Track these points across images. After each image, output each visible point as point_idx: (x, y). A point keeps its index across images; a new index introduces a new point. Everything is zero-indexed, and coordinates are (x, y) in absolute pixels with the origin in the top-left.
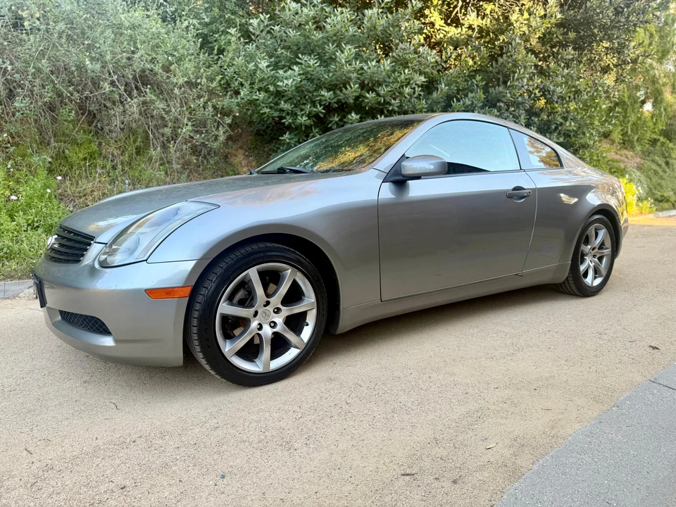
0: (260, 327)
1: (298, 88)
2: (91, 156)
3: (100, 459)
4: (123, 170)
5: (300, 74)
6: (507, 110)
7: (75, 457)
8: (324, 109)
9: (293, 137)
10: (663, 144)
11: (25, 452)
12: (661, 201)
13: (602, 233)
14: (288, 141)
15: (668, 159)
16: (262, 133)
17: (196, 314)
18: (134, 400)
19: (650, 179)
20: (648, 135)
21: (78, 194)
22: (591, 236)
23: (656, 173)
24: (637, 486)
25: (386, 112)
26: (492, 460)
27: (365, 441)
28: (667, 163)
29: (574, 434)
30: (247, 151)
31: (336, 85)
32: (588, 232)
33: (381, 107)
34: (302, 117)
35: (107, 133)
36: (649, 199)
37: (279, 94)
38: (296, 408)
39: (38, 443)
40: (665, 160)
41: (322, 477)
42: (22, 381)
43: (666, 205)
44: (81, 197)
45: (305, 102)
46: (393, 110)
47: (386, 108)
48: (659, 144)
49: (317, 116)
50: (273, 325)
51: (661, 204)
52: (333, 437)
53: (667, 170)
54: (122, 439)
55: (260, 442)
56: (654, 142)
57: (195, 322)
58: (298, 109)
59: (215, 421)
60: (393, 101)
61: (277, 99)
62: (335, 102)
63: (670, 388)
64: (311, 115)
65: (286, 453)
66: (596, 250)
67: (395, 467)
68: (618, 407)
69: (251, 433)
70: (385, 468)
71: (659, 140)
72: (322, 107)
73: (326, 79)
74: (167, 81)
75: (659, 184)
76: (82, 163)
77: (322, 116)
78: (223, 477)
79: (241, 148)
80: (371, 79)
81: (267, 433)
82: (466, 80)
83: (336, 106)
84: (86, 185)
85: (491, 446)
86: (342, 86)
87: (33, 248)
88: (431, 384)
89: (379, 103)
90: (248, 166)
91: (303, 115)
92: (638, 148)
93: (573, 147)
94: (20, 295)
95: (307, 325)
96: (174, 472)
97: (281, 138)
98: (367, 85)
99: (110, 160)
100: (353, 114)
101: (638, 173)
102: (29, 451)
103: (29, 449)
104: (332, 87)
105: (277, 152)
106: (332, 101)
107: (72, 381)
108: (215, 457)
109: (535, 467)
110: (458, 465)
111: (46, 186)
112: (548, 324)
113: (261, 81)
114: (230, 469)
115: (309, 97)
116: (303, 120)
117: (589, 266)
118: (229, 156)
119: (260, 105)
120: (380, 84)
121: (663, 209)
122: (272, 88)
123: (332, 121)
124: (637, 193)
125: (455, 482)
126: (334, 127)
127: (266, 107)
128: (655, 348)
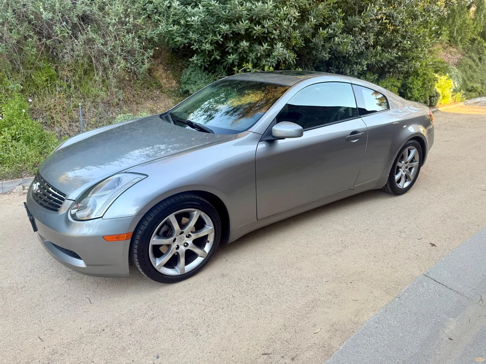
0: (178, 247)
1: (203, 23)
2: (51, 78)
3: (84, 345)
4: (75, 88)
5: (204, 11)
6: (360, 34)
7: (69, 344)
8: (222, 37)
9: (199, 58)
10: (479, 42)
11: (39, 340)
12: (471, 91)
13: (413, 152)
14: (196, 62)
15: (481, 56)
16: (176, 50)
17: (136, 247)
18: (100, 295)
19: (466, 72)
20: (470, 35)
21: (45, 109)
22: (406, 155)
23: (471, 67)
24: (398, 361)
25: (269, 40)
26: (316, 342)
27: (242, 328)
28: (480, 59)
29: (368, 321)
30: (165, 66)
31: (232, 20)
32: (403, 153)
33: (266, 35)
34: (206, 44)
35: (61, 59)
36: (462, 91)
37: (188, 26)
38: (201, 301)
39: (46, 332)
40: (479, 56)
41: (216, 357)
42: (28, 279)
43: (473, 94)
44: (47, 111)
45: (208, 32)
46: (274, 38)
47: (269, 36)
48: (477, 42)
49: (217, 42)
50: (186, 245)
51: (471, 93)
52: (223, 324)
53: (480, 64)
54: (96, 329)
55: (179, 330)
56: (473, 41)
57: (136, 251)
58: (202, 37)
59: (152, 312)
60: (274, 32)
61: (187, 29)
62: (231, 33)
63: (435, 281)
64: (212, 42)
65: (195, 338)
66: (408, 163)
67: (259, 348)
68: (399, 298)
69: (173, 322)
70: (253, 349)
71: (476, 39)
72: (221, 36)
73: (223, 15)
74: (103, 19)
75: (472, 76)
76: (45, 84)
77: (221, 43)
78: (158, 357)
79: (161, 63)
80: (258, 16)
81: (183, 322)
82: (330, 10)
83: (232, 36)
84: (50, 101)
85: (318, 331)
86: (235, 20)
87: (18, 155)
88: (286, 279)
89: (264, 33)
90: (166, 78)
91: (206, 42)
92: (460, 46)
93: (408, 58)
94: (14, 191)
95: (208, 242)
96: (129, 354)
97: (191, 60)
98: (256, 20)
99: (65, 80)
100: (244, 42)
101: (457, 70)
102: (41, 339)
103: (41, 337)
104: (228, 21)
105: (187, 68)
106: (229, 33)
107: (60, 278)
108: (153, 341)
109: (341, 348)
110: (296, 346)
111: (21, 107)
112: (368, 222)
113: (174, 15)
114: (162, 351)
115: (211, 28)
116: (207, 47)
117: (402, 175)
118: (152, 70)
119: (174, 35)
120: (264, 18)
121: (471, 98)
122: (182, 22)
123: (228, 47)
124: (454, 87)
125: (293, 359)
126: (230, 51)
127: (179, 36)
128: (433, 245)
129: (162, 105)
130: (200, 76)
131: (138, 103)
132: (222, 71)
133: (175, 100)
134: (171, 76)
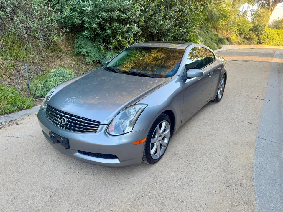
0: (157, 143)
1: (92, 12)
5: (92, 5)
8: (103, 20)
9: (88, 32)
13: (223, 80)
14: (86, 35)
23: (204, 36)
25: (129, 22)
26: (243, 175)
31: (108, 10)
33: (127, 20)
39: (111, 206)
40: (206, 31)
45: (94, 17)
46: (132, 21)
47: (129, 20)
49: (100, 23)
50: (159, 141)
53: (207, 35)
56: (203, 23)
58: (91, 20)
59: (159, 181)
60: (132, 18)
62: (109, 18)
63: (263, 139)
64: (97, 23)
65: (191, 188)
66: (221, 86)
67: (223, 185)
69: (174, 183)
73: (103, 7)
77: (102, 23)
80: (124, 8)
85: (239, 171)
86: (112, 10)
89: (126, 18)
90: (64, 45)
91: (94, 23)
95: (167, 138)
97: (84, 33)
98: (122, 11)
100: (116, 23)
102: (112, 210)
104: (106, 11)
106: (107, 17)
113: (72, 6)
115: (96, 15)
116: (95, 26)
122: (79, 10)
123: (106, 26)
126: (107, 28)
127: (76, 19)
128: (250, 123)
129: (66, 62)
130: (87, 43)
131: (51, 62)
132: (100, 40)
133: (73, 58)
134: (67, 43)
